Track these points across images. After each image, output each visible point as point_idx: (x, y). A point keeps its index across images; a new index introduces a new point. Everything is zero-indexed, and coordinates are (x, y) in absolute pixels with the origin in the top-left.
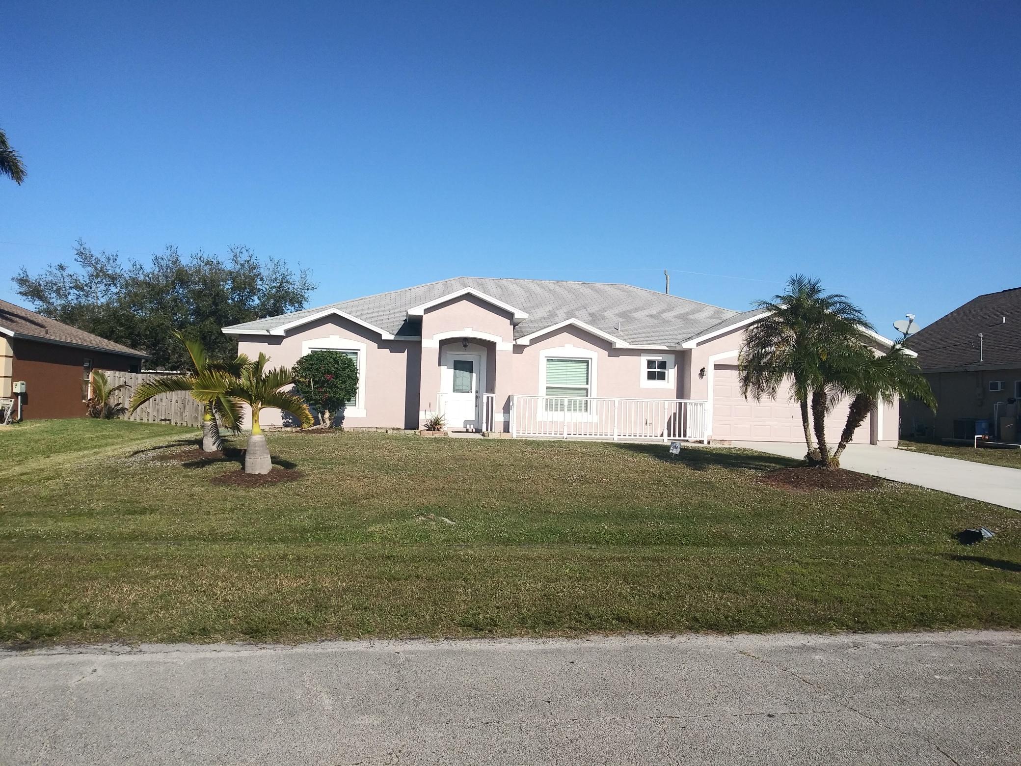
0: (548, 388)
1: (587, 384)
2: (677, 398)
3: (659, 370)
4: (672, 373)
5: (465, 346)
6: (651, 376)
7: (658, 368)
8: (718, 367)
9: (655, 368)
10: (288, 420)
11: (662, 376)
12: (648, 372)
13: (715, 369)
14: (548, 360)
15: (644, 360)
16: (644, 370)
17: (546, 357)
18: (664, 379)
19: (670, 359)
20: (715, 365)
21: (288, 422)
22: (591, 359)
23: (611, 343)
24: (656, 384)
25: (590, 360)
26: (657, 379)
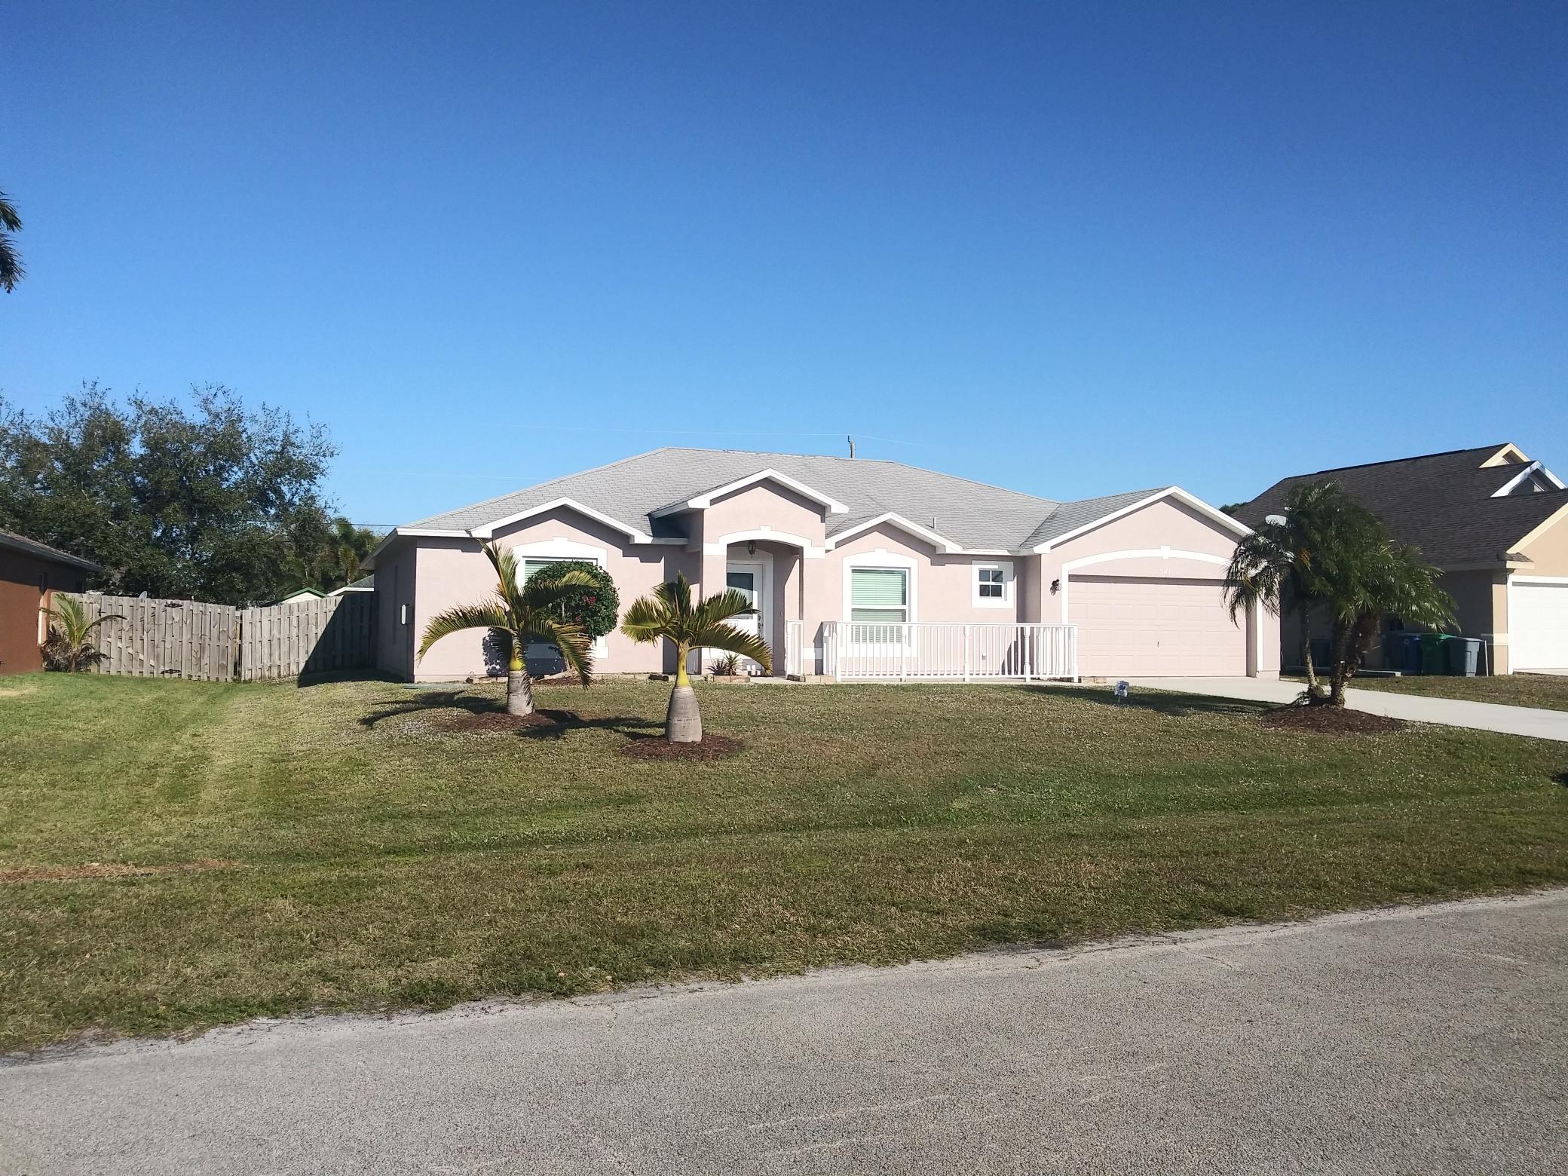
0: (853, 610)
1: (904, 603)
2: (1017, 622)
3: (994, 583)
4: (1010, 587)
5: (752, 552)
6: (984, 591)
7: (993, 581)
8: (1073, 578)
9: (989, 581)
10: (494, 666)
11: (997, 592)
12: (981, 586)
13: (1069, 581)
14: (854, 571)
15: (975, 568)
16: (976, 584)
17: (851, 567)
18: (1001, 596)
19: (1007, 568)
20: (1070, 576)
21: (494, 668)
22: (909, 568)
23: (935, 547)
24: (991, 601)
25: (907, 570)
26: (992, 596)
